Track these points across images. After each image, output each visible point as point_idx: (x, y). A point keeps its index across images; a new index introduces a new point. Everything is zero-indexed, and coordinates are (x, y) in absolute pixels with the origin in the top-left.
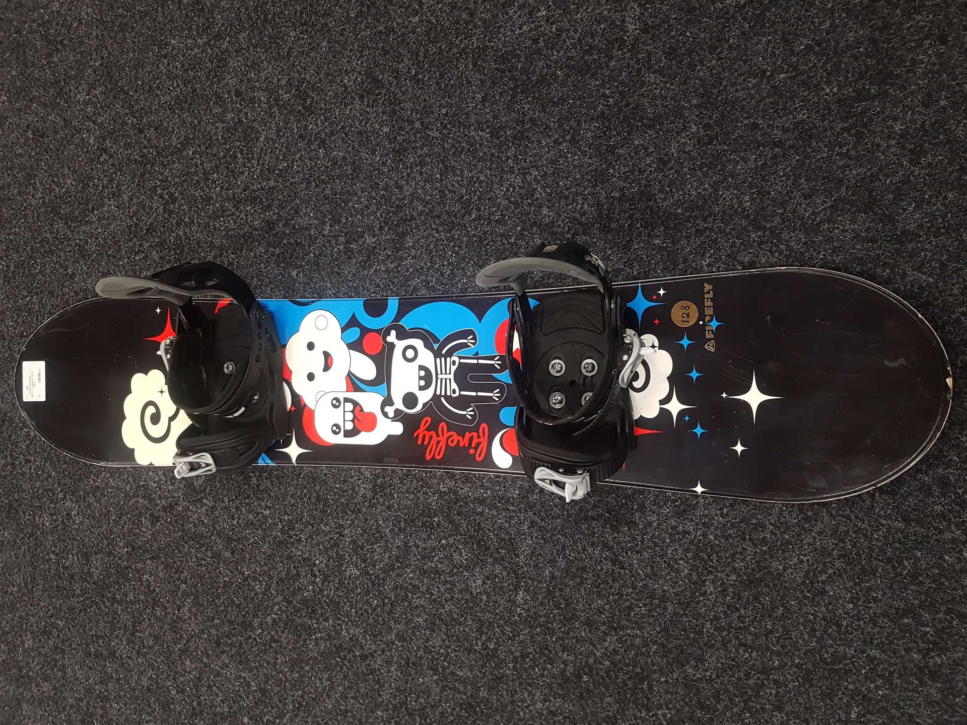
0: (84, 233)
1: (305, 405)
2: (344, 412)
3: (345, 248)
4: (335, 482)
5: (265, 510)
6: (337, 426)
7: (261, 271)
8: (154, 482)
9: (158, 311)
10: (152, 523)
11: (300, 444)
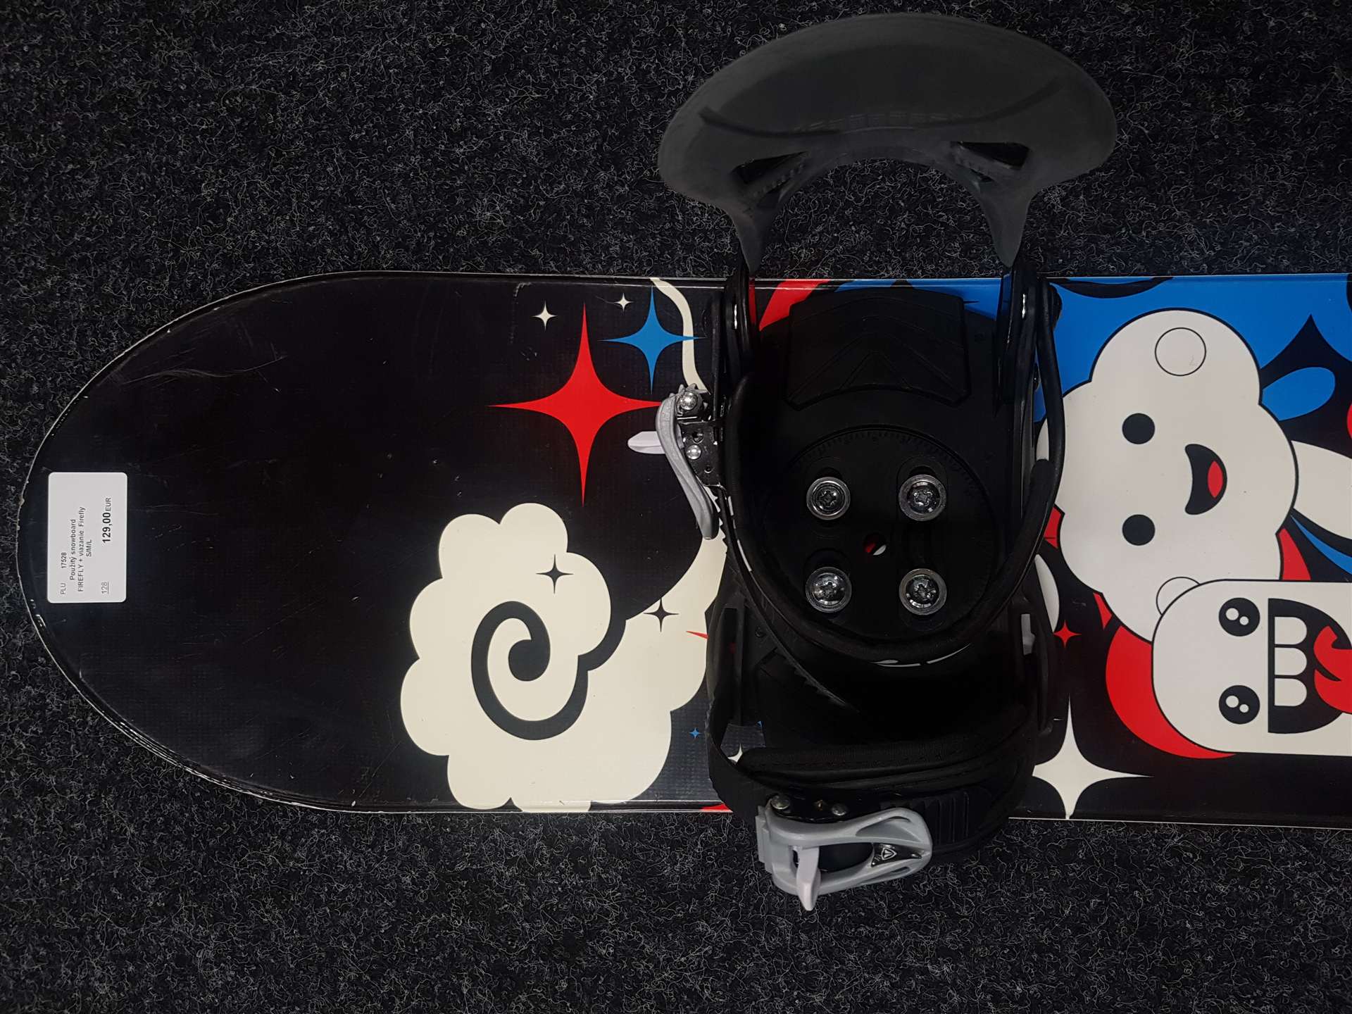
0: (261, 76)
1: (1115, 622)
2: (1272, 646)
3: (1248, 113)
4: (1213, 877)
5: (934, 962)
6: (1244, 694)
7: (928, 190)
8: (509, 864)
9: (545, 316)
10: (497, 993)
11: (1091, 752)
